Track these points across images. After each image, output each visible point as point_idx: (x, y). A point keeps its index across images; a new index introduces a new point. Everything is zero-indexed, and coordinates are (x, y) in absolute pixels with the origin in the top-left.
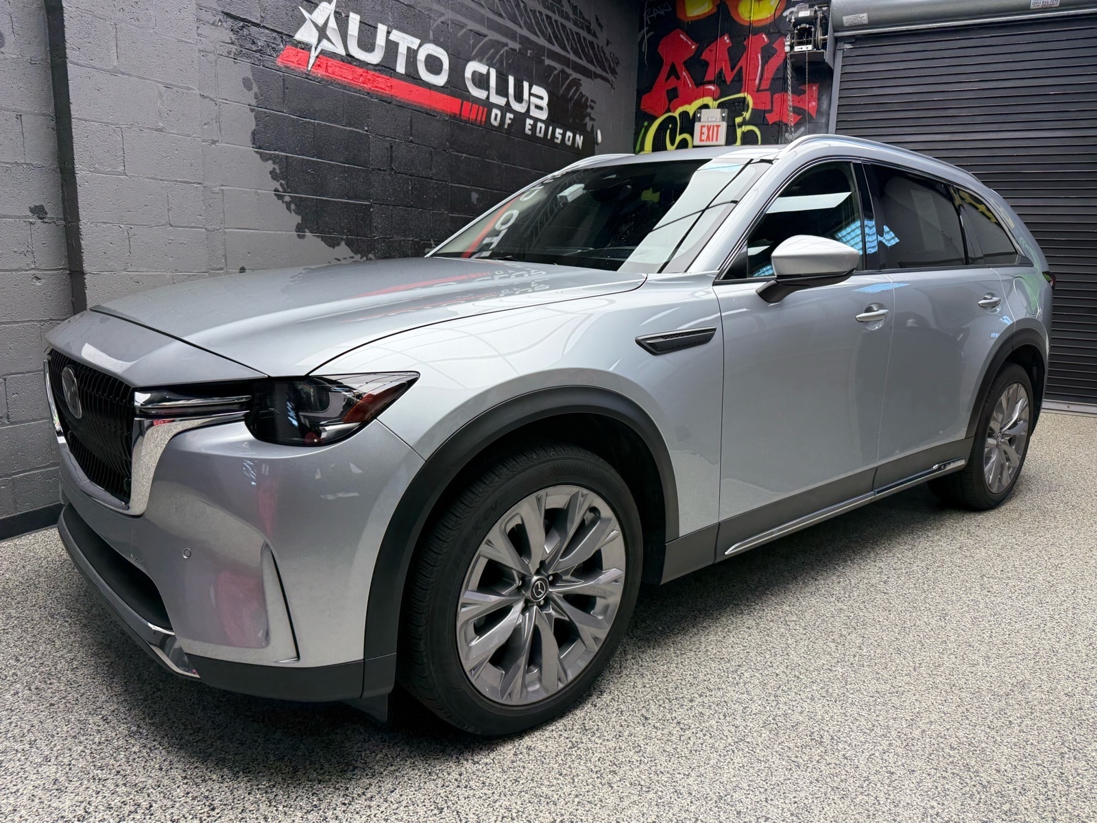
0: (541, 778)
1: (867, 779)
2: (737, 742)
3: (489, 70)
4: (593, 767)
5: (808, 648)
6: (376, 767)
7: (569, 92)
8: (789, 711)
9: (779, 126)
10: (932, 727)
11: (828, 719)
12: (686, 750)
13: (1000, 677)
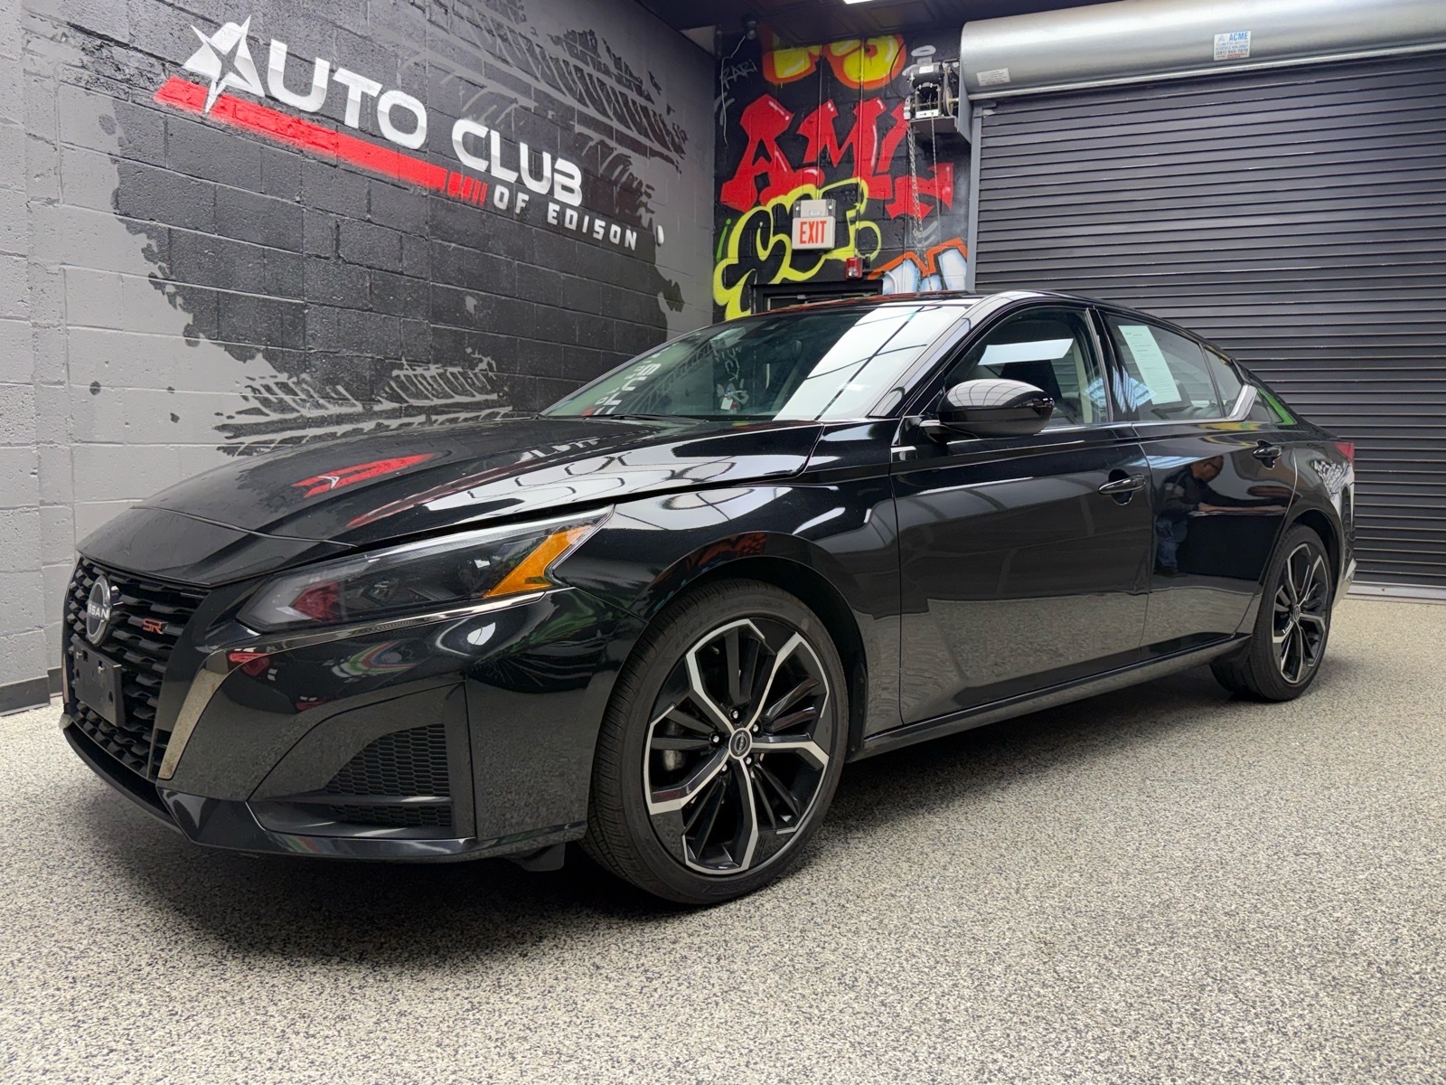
0: (406, 1052)
1: (909, 1030)
3: (489, 132)
4: (493, 1034)
5: (868, 869)
6: (147, 1049)
7: (614, 171)
8: (817, 950)
9: (905, 221)
10: (1023, 961)
11: (871, 957)
12: (645, 1005)
13: (1138, 896)
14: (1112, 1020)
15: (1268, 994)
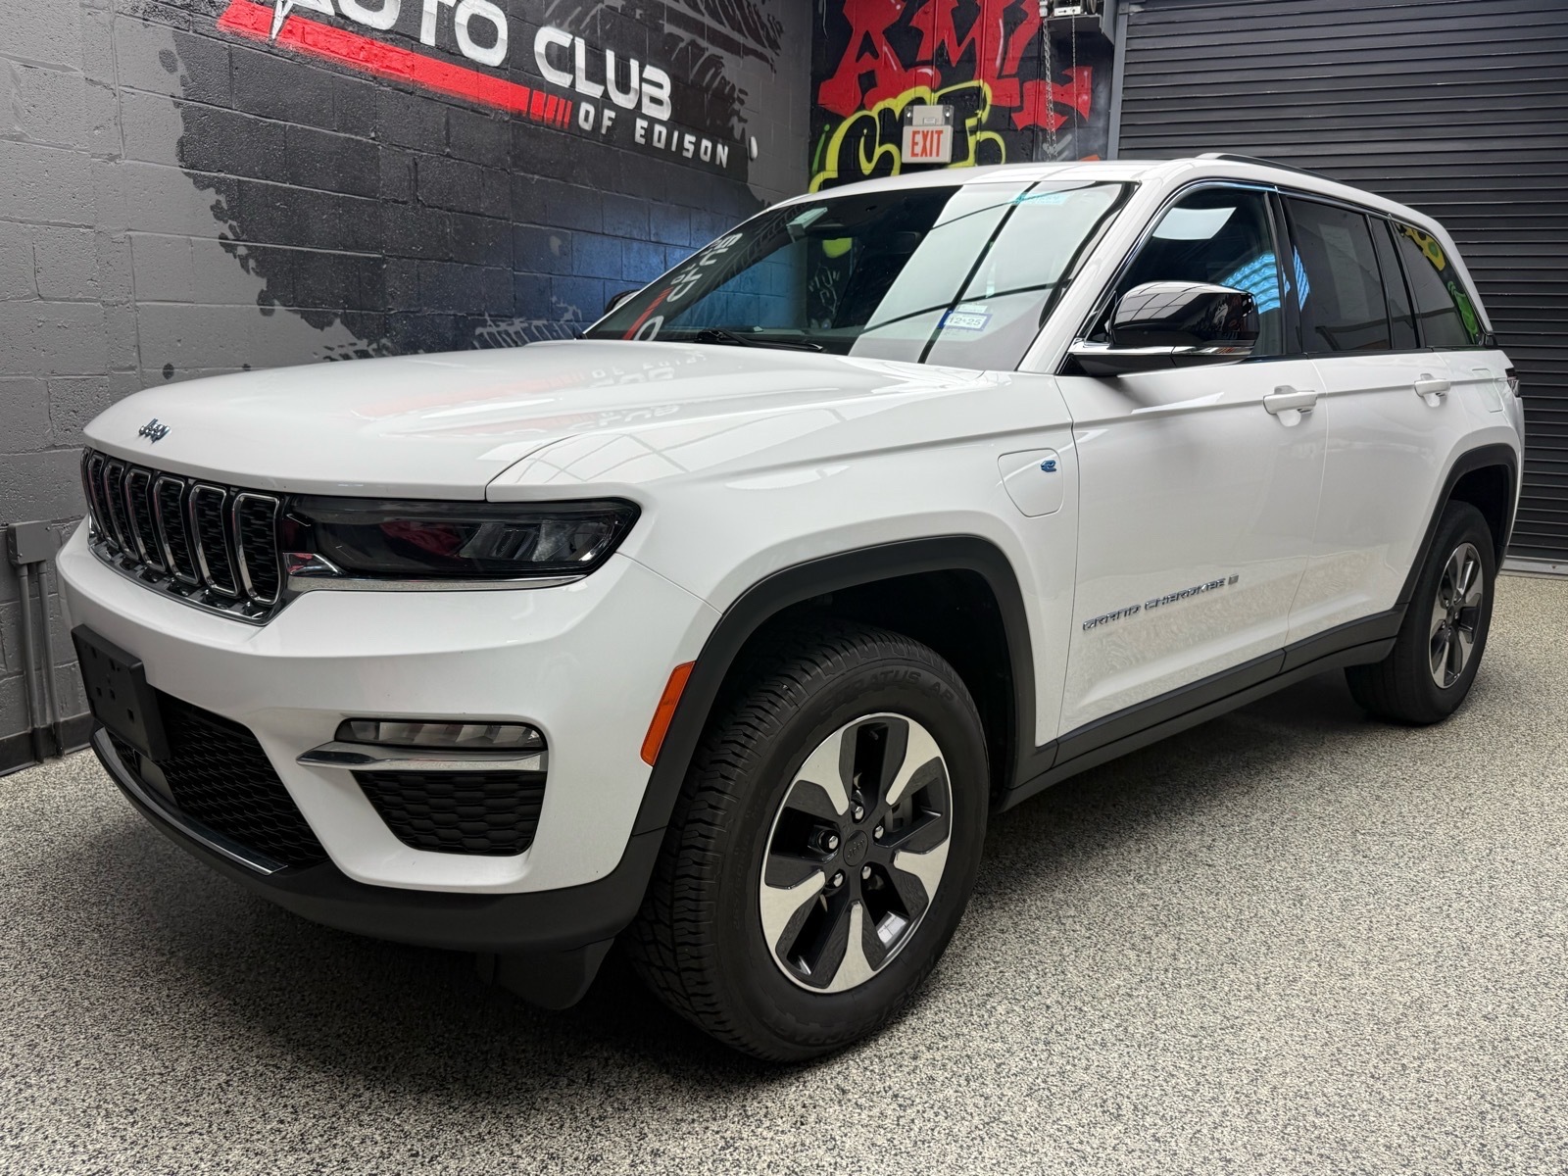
2: (988, 1124)
3: (573, 40)
5: (1094, 960)
7: (705, 77)
8: (1068, 1067)
9: (1033, 132)
10: (1288, 1081)
11: (1128, 1077)
12: (908, 1141)
13: (1385, 993)
14: (1399, 1158)
15: (1552, 1124)
